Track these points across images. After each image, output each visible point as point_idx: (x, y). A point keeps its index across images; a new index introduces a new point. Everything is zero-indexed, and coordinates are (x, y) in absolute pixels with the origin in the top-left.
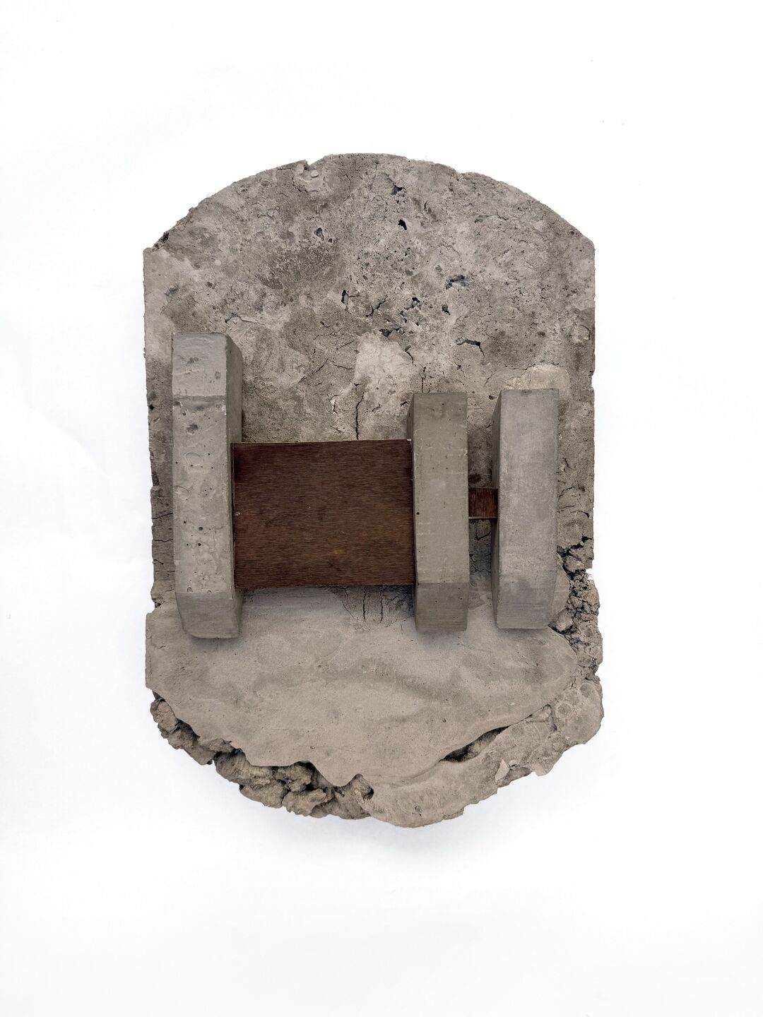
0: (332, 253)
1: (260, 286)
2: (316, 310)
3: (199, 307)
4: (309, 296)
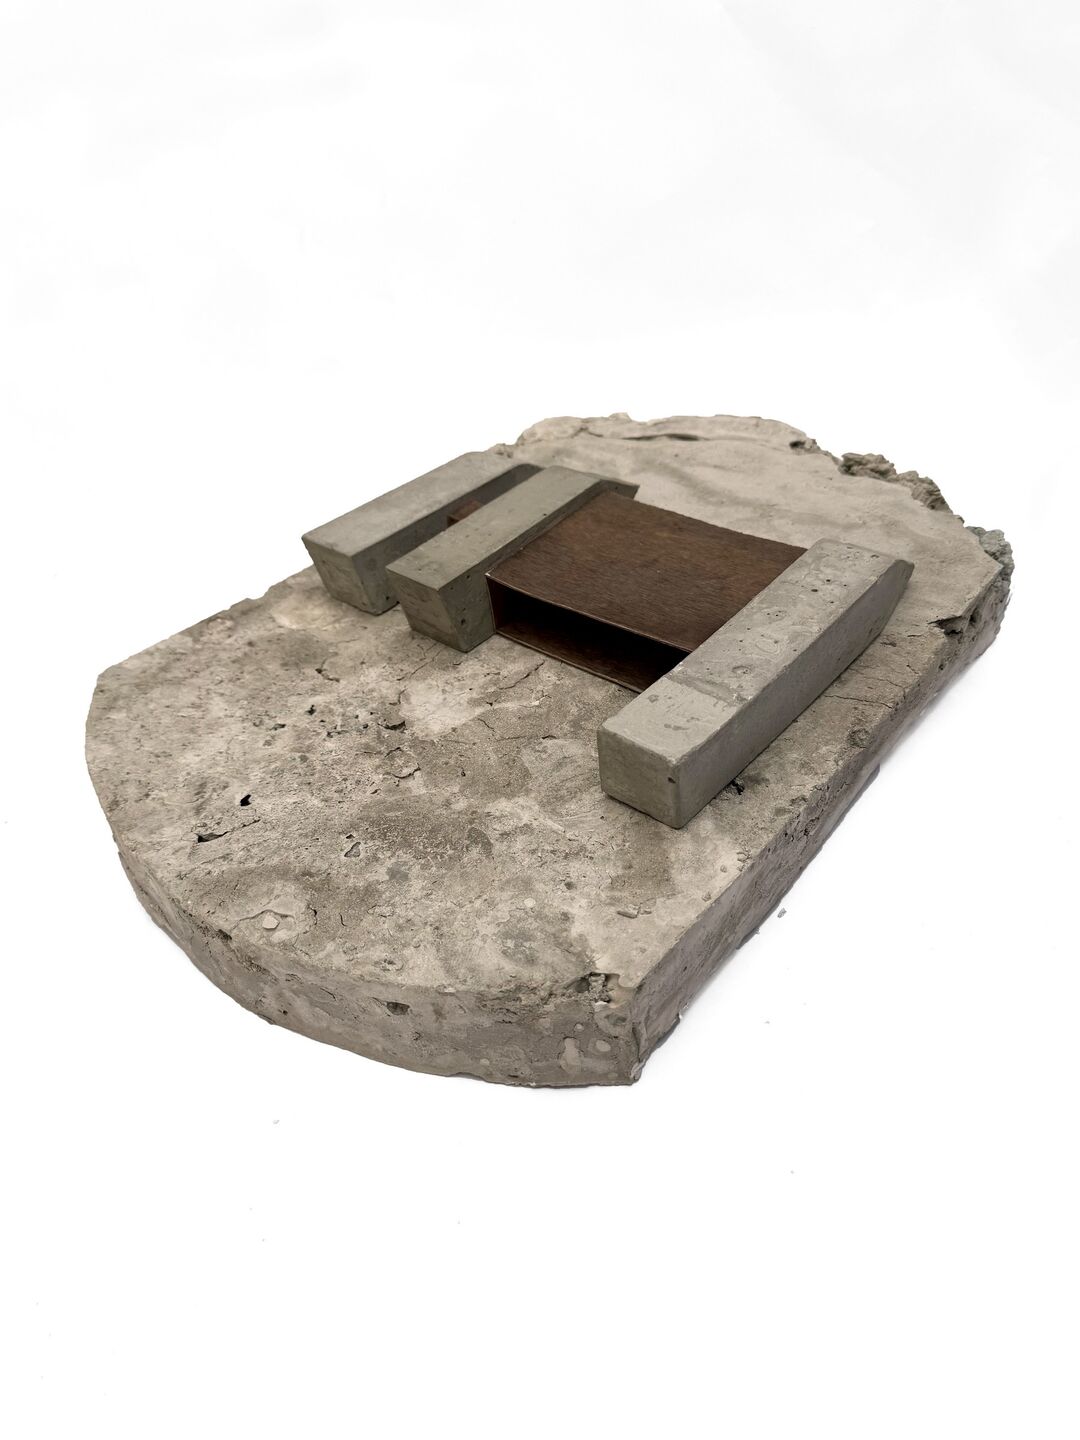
0: (365, 825)
1: (499, 847)
2: (456, 789)
4: (447, 804)
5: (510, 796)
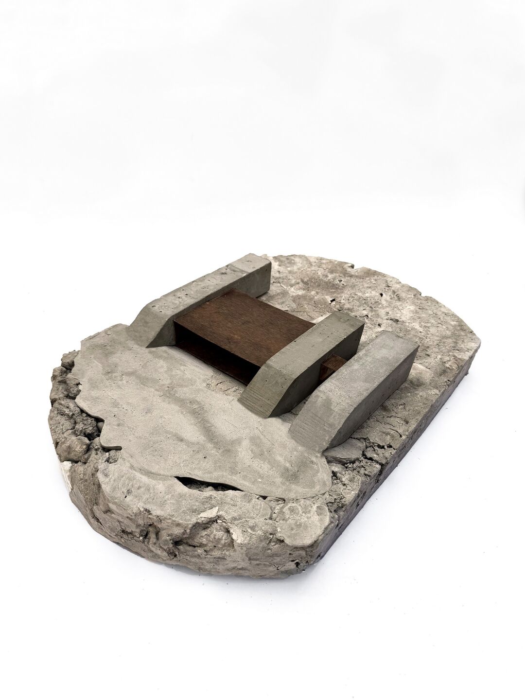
0: (340, 287)
1: (299, 281)
2: (316, 297)
4: (317, 293)
5: (298, 295)
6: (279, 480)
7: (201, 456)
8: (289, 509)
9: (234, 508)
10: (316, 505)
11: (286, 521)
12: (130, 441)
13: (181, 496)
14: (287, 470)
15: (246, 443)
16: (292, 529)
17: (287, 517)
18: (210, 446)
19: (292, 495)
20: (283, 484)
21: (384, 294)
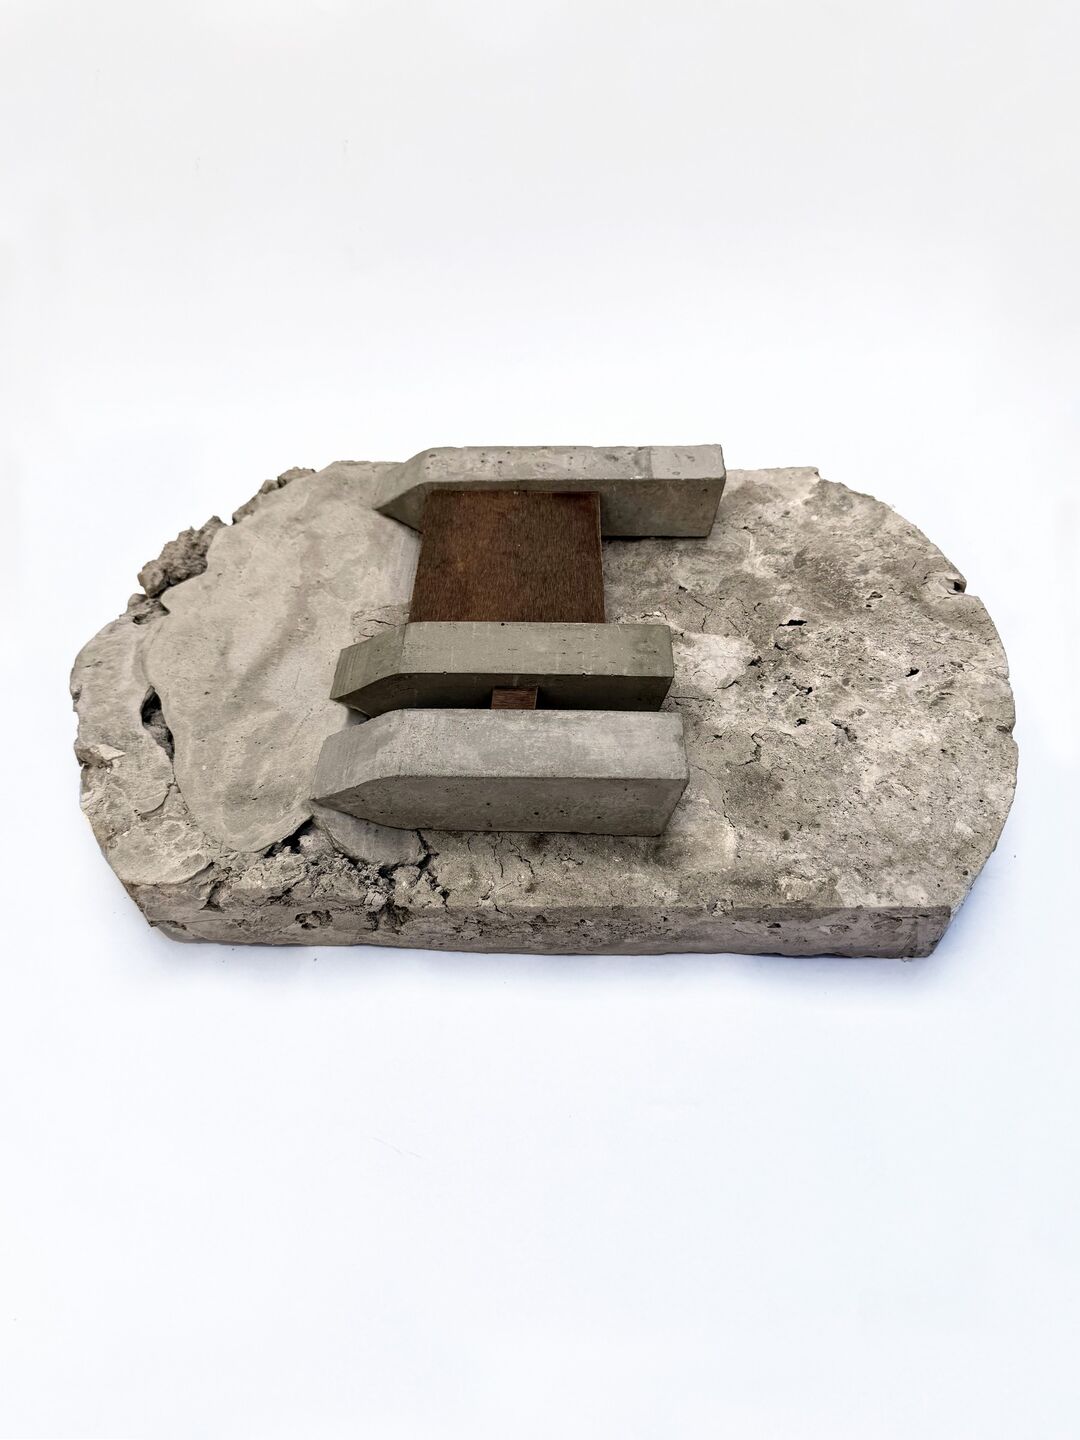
0: (853, 608)
1: (795, 551)
3: (759, 507)
5: (750, 576)
6: (221, 787)
7: (206, 687)
8: (173, 826)
9: (135, 771)
10: (200, 852)
11: (149, 834)
12: (186, 613)
13: (122, 710)
14: (249, 785)
15: (270, 715)
16: (136, 848)
17: (156, 831)
18: (235, 684)
19: (200, 816)
20: (217, 795)
21: (920, 674)
